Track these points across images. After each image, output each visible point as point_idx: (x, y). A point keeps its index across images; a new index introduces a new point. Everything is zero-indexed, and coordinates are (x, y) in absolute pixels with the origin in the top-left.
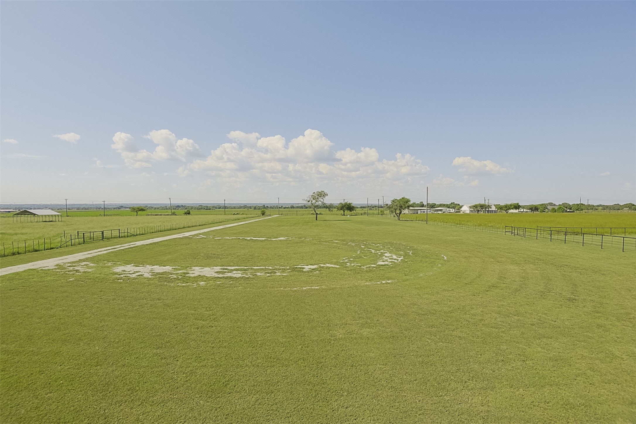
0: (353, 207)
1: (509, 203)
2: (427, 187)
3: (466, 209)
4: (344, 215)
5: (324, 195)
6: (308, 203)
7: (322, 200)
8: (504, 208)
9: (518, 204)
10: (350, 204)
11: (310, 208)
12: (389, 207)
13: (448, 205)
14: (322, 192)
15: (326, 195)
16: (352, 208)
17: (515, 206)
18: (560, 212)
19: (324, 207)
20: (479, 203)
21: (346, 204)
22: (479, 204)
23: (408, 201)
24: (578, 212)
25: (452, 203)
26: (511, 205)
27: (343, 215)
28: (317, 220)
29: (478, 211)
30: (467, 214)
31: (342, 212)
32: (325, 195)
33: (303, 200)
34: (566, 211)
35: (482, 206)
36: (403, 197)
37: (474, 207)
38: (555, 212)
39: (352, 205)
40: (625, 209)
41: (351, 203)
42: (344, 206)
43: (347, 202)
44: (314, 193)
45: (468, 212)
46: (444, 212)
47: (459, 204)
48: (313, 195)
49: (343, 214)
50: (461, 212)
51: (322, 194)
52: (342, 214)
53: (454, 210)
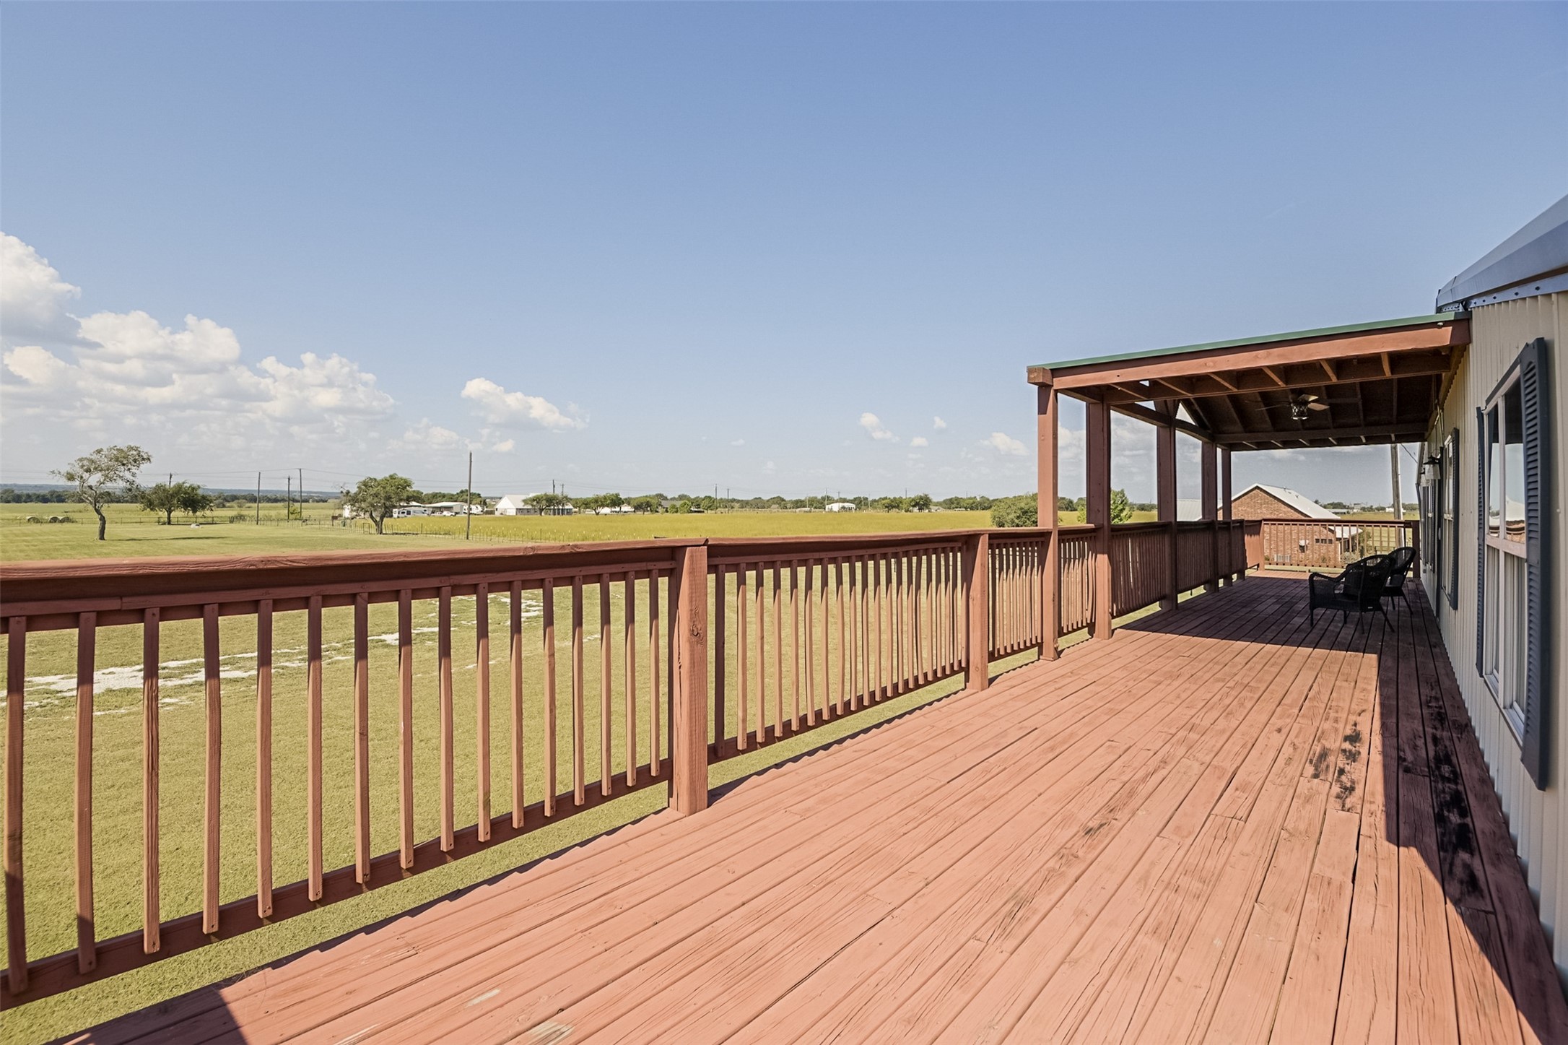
0: (204, 497)
1: (602, 493)
2: (471, 454)
3: (508, 505)
4: (169, 523)
5: (135, 461)
6: (69, 483)
7: (128, 475)
8: (592, 505)
9: (617, 495)
10: (193, 489)
11: (81, 501)
12: (353, 500)
13: (453, 495)
14: (131, 448)
15: (143, 459)
16: (199, 502)
17: (612, 500)
18: (685, 512)
19: (134, 500)
20: (543, 493)
21: (179, 488)
22: (545, 495)
23: (406, 484)
24: (709, 511)
25: (462, 492)
26: (605, 498)
27: (164, 524)
28: (102, 538)
29: (541, 510)
30: (510, 518)
31: (163, 514)
32: (140, 459)
33: (53, 472)
34: (692, 512)
35: (551, 500)
36: (392, 473)
37: (534, 500)
38: (677, 512)
39: (200, 492)
40: (773, 506)
41: (199, 487)
42: (172, 495)
43: (184, 483)
44: (99, 452)
45: (512, 512)
46: (457, 513)
47: (479, 494)
48: (95, 457)
49: (166, 520)
50: (497, 513)
51: (130, 458)
52: (162, 520)
53: (480, 509)
